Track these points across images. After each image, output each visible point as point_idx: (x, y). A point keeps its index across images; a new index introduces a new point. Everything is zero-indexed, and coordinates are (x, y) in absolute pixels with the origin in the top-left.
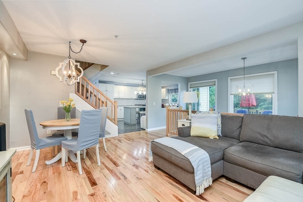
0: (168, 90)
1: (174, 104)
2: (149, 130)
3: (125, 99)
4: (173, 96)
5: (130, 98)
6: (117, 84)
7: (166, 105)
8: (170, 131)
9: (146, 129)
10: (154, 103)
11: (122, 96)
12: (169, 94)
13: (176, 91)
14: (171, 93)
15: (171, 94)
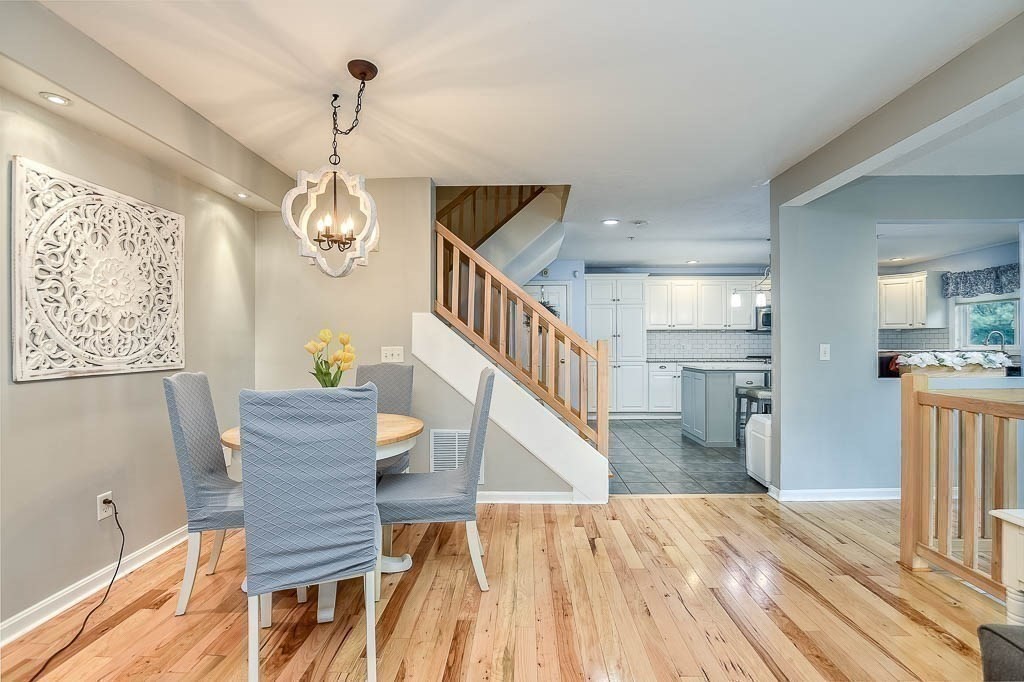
0: (945, 279)
1: (976, 357)
2: (788, 496)
3: (698, 331)
4: (980, 309)
5: (721, 327)
6: (656, 271)
7: (915, 359)
8: (932, 544)
9: (772, 488)
10: (825, 348)
11: (684, 319)
12: (952, 300)
13: (1004, 279)
14: (966, 294)
15: (961, 299)
